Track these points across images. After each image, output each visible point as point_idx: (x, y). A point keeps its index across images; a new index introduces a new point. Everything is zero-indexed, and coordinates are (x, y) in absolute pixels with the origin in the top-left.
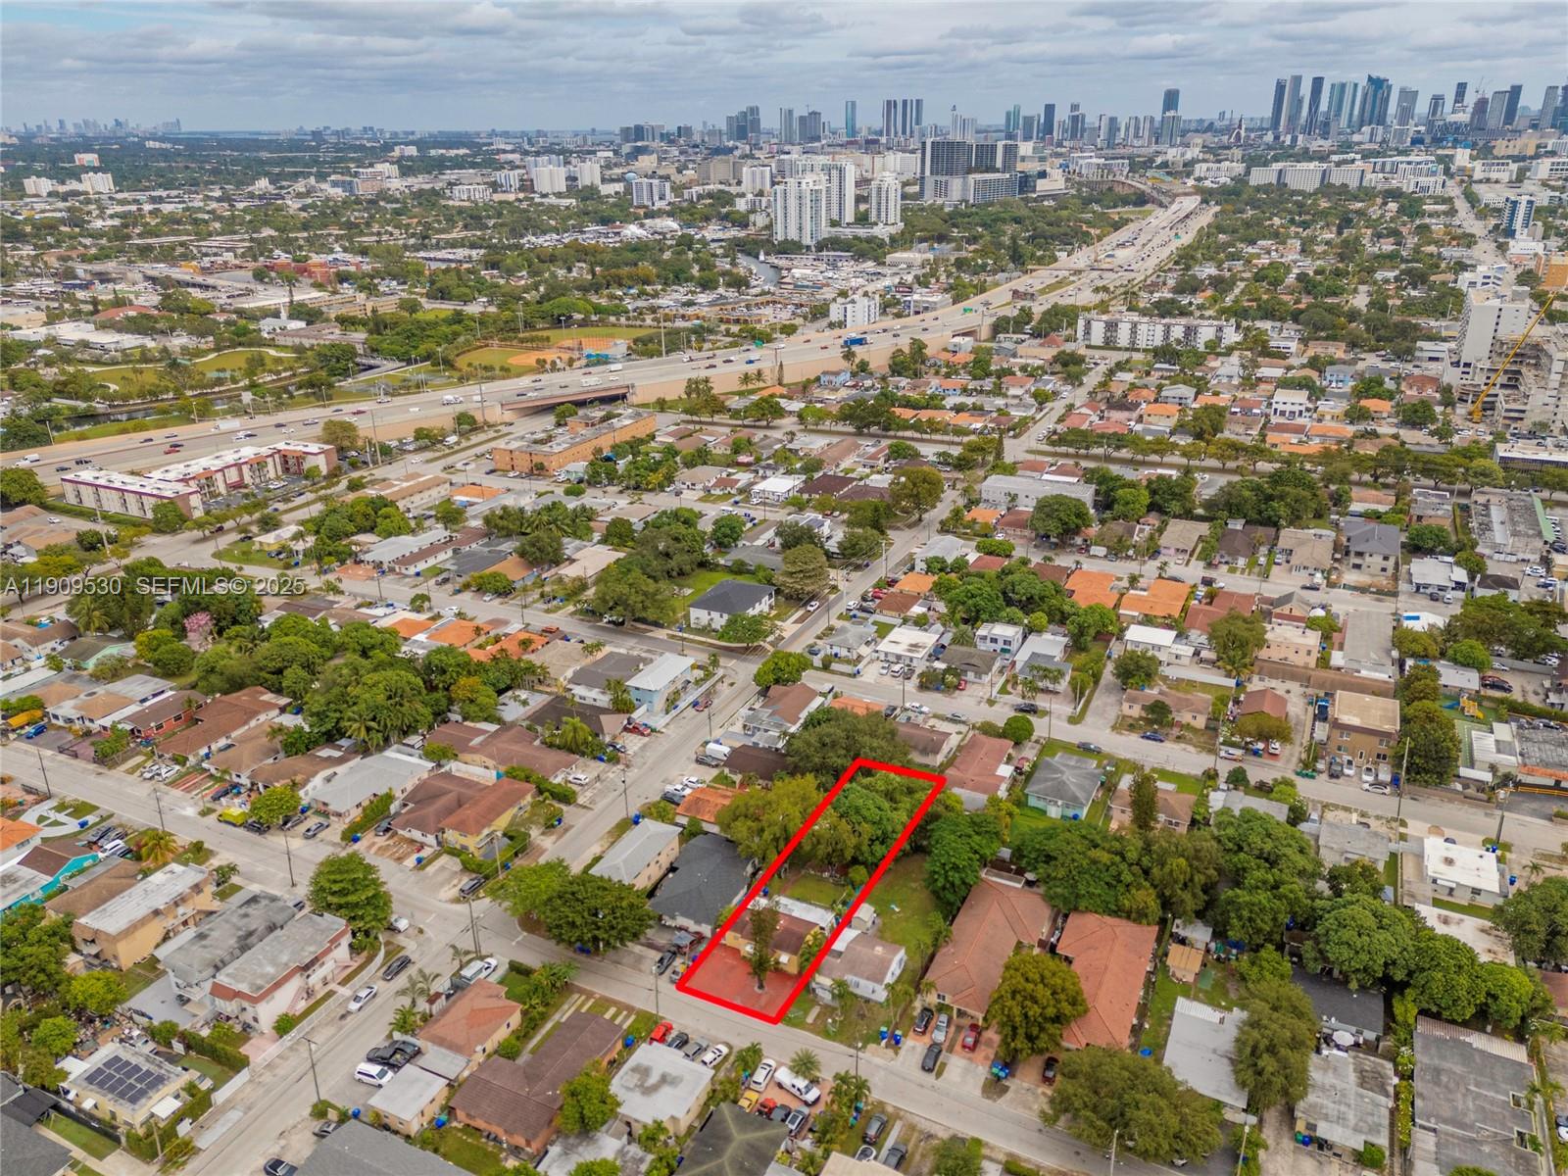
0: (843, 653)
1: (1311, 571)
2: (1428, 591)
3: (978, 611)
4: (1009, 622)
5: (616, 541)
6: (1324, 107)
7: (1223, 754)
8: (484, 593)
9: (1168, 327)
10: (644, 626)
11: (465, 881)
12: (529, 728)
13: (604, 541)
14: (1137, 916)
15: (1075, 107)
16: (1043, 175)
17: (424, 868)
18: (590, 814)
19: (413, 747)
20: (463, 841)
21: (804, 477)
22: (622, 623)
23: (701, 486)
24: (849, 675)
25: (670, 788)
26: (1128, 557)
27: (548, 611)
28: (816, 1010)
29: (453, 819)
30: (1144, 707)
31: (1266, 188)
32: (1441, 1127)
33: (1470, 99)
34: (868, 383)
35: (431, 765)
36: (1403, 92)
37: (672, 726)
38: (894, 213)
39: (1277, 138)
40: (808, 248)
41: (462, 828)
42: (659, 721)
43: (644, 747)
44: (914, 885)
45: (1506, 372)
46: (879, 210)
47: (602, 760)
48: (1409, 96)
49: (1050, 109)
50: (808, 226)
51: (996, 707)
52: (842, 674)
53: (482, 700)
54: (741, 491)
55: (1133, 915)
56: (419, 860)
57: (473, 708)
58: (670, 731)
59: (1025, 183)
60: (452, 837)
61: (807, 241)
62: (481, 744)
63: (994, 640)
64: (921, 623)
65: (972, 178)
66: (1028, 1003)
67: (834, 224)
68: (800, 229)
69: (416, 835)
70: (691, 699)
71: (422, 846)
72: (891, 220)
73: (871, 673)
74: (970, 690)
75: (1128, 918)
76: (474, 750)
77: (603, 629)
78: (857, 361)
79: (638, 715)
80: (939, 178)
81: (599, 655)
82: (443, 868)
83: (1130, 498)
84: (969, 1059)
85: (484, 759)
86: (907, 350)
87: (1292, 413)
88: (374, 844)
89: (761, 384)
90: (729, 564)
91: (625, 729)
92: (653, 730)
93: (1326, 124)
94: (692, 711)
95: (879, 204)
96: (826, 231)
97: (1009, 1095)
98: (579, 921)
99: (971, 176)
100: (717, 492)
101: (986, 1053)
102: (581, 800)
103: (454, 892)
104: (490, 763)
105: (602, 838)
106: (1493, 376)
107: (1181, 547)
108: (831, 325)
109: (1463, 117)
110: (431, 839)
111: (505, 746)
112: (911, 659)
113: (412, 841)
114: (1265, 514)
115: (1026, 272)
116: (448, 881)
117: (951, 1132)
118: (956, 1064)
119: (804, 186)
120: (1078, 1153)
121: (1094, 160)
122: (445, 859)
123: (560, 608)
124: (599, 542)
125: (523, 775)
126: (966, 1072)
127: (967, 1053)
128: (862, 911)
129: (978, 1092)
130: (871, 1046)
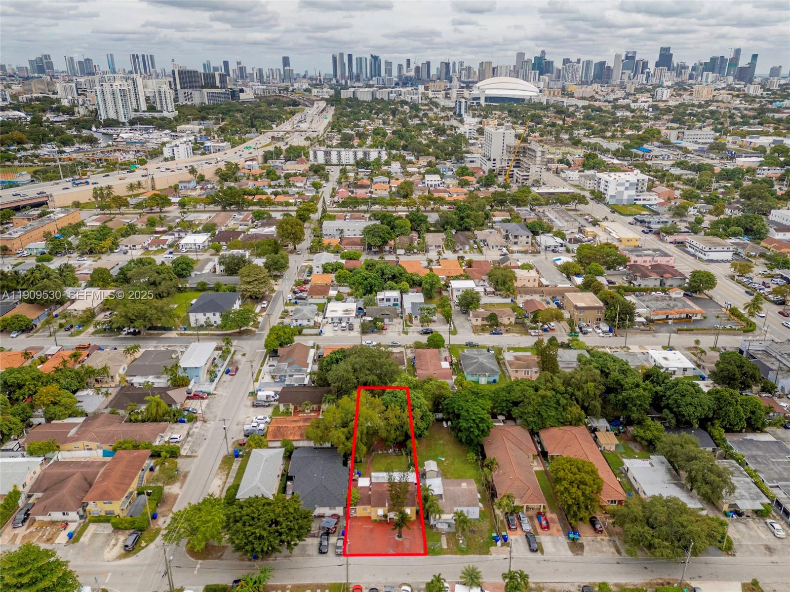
0: (305, 323)
1: (499, 248)
2: (551, 249)
3: (371, 287)
4: (390, 289)
5: (100, 283)
6: (354, 70)
7: (533, 334)
8: (10, 332)
9: (355, 153)
10: (156, 332)
11: (123, 538)
12: (112, 413)
13: (91, 284)
14: (576, 422)
15: (239, 63)
16: (242, 91)
17: (77, 540)
18: (196, 460)
19: (12, 450)
20: (108, 507)
21: (210, 234)
22: (139, 332)
23: (140, 246)
24: (316, 335)
25: (247, 427)
26: (415, 253)
27: (71, 335)
28: (444, 539)
29: (93, 493)
30: (483, 319)
31: (349, 99)
32: (780, 484)
33: (413, 66)
34: (210, 186)
35: (40, 459)
36: (386, 62)
37: (219, 389)
38: (171, 106)
39: (337, 82)
40: (124, 124)
41: (106, 497)
42: (209, 388)
43: (208, 405)
44: (441, 442)
45: (514, 160)
46: (161, 103)
47: (183, 422)
48: (389, 64)
49: (226, 63)
50: (121, 111)
51: (410, 334)
52: (311, 335)
53: (63, 401)
54: (170, 246)
55: (574, 422)
56: (70, 536)
57: (57, 409)
58: (219, 392)
59: (234, 94)
60: (96, 508)
61: (122, 119)
62: (77, 433)
63: (388, 300)
64: (339, 298)
65: (205, 91)
66: (582, 486)
67: (136, 111)
68: (117, 112)
69: (57, 516)
70: (222, 370)
71: (66, 524)
72: (170, 110)
73: (328, 331)
74: (390, 328)
75: (571, 424)
76: (74, 439)
77: (125, 339)
78: (198, 174)
79: (193, 387)
80: (186, 91)
81: (137, 355)
82: (95, 535)
83: (403, 224)
84: (550, 535)
85: (86, 443)
86: (224, 168)
87: (435, 185)
88: (15, 536)
89: (142, 191)
90: (195, 286)
91: (188, 398)
92: (209, 394)
93: (358, 76)
94: (227, 377)
95: (161, 100)
96: (133, 115)
97: (586, 548)
98: (265, 534)
99: (204, 90)
100: (154, 248)
101: (556, 527)
102: (183, 452)
103: (118, 550)
104: (92, 445)
105: (217, 474)
106: (510, 163)
107: (437, 245)
108: (166, 160)
109: (412, 74)
110: (73, 516)
111: (101, 429)
112: (349, 319)
113: (53, 523)
114: (464, 226)
115: (261, 133)
116: (107, 542)
117: (576, 584)
118: (545, 539)
119: (114, 87)
120: (646, 568)
121: (260, 87)
122: (92, 528)
123: (81, 332)
124: (86, 287)
125: (130, 446)
126: (555, 543)
127: (547, 532)
128: (431, 466)
129: (570, 553)
130: (492, 549)
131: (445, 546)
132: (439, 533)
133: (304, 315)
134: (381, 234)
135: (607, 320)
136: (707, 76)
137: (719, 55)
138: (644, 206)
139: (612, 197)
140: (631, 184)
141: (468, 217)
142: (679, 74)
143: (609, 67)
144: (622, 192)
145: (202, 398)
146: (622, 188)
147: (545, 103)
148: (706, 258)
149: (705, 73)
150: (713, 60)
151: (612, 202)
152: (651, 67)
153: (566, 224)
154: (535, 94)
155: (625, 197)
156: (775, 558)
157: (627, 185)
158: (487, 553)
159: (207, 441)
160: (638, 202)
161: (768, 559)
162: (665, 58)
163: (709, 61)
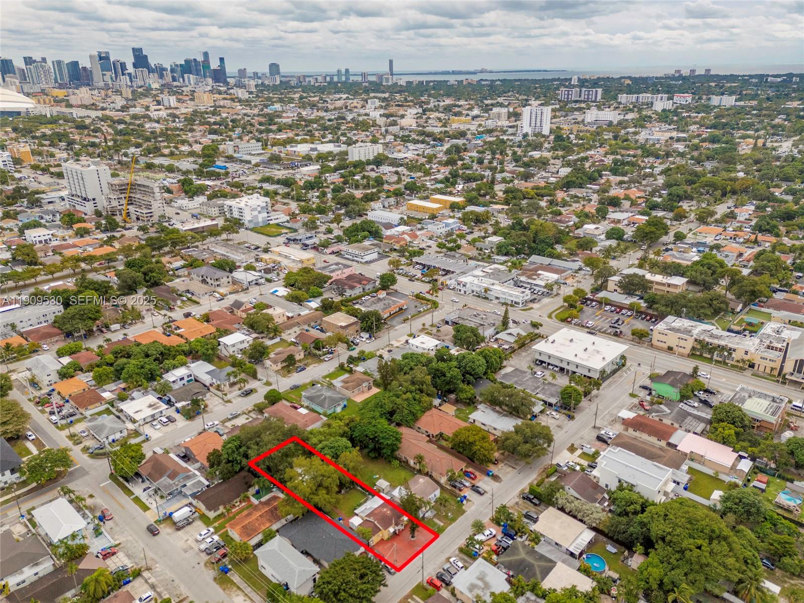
1: (209, 294)
2: (254, 283)
4: (174, 368)
7: (327, 359)
25: (201, 547)
26: (131, 324)
28: (437, 521)
30: (281, 363)
32: (538, 391)
37: (117, 537)
43: (128, 556)
47: (130, 581)
51: (235, 402)
58: (121, 539)
63: (182, 379)
64: (123, 397)
73: (151, 433)
74: (209, 404)
84: (480, 480)
87: (45, 240)
92: (115, 547)
94: (108, 524)
97: (501, 476)
101: (479, 474)
105: (229, 595)
112: (161, 412)
114: (152, 281)
118: (480, 484)
126: (485, 483)
127: (477, 480)
128: (382, 484)
129: (497, 484)
130: (464, 507)
131: (442, 524)
132: (431, 520)
133: (111, 428)
134: (90, 315)
135: (364, 330)
136: (189, 78)
137: (192, 58)
138: (278, 225)
139: (250, 221)
140: (262, 208)
141: (152, 271)
142: (161, 76)
143: (84, 68)
144: (256, 216)
145: (114, 554)
146: (256, 213)
147: (49, 116)
148: (363, 261)
149: (186, 76)
150: (187, 62)
151: (251, 226)
152: (130, 69)
153: (243, 256)
154: (32, 106)
155: (260, 220)
156: (565, 430)
157: (259, 209)
158: (464, 512)
159: (177, 581)
160: (271, 222)
161: (563, 432)
162: (141, 60)
163: (183, 63)
